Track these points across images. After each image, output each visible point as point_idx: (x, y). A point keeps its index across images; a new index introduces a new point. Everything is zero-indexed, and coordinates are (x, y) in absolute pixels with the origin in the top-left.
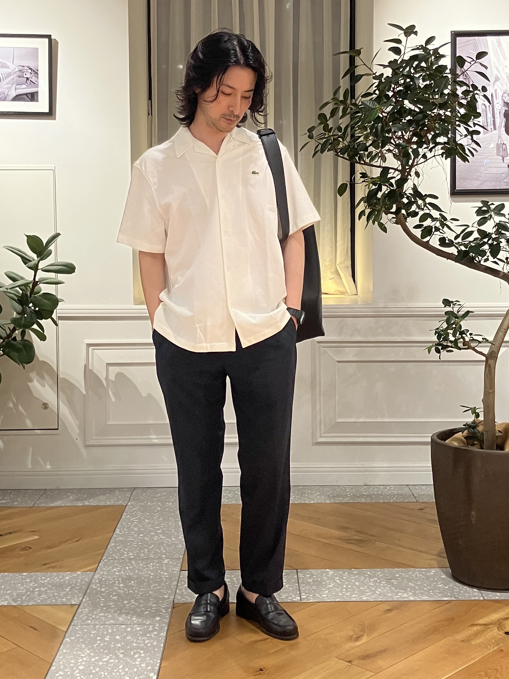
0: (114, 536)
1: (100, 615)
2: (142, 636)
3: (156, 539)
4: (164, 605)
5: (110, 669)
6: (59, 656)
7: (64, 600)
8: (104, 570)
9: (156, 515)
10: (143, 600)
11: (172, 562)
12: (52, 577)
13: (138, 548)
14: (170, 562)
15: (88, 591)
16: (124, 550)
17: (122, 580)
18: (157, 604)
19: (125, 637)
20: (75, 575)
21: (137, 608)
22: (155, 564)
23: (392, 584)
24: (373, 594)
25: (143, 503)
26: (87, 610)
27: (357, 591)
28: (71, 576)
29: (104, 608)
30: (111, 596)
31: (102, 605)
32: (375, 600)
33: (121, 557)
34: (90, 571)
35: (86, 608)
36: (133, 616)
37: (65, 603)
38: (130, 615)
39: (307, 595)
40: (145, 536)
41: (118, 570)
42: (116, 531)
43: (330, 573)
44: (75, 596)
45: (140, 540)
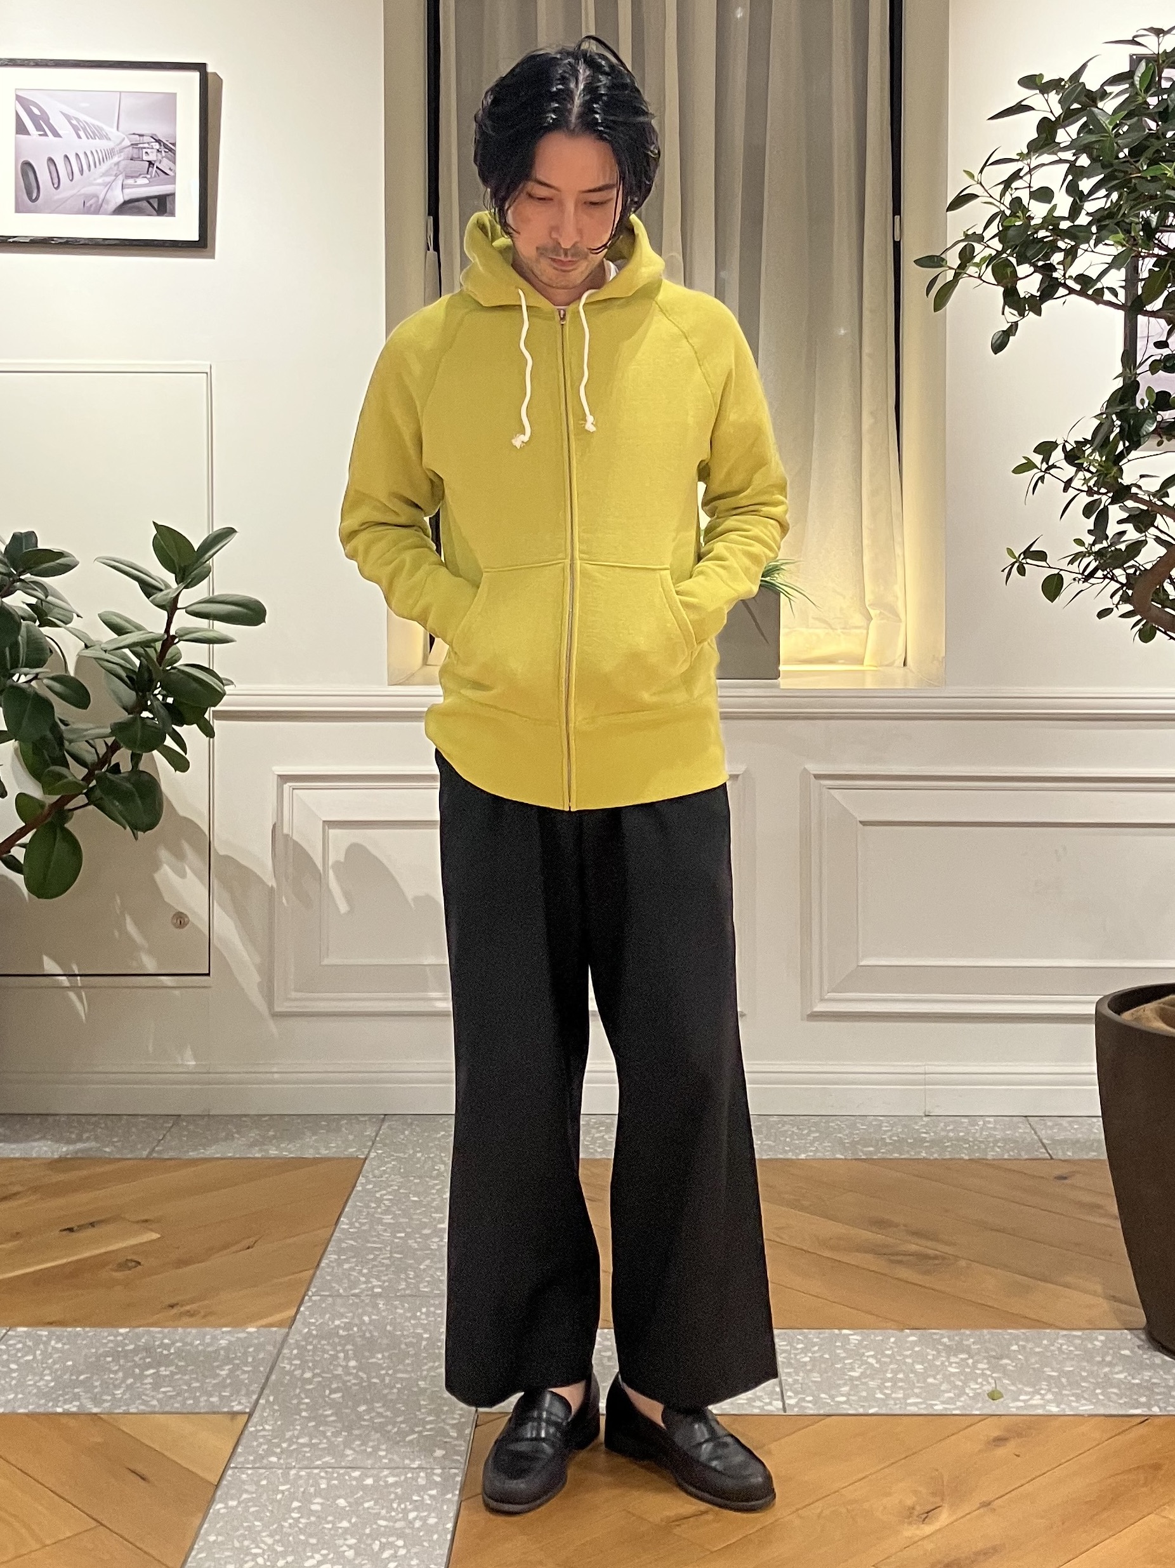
0: (337, 1234)
1: (301, 1441)
2: (401, 1499)
3: (434, 1247)
4: (454, 1419)
6: (198, 1553)
7: (214, 1399)
8: (313, 1324)
9: (436, 1184)
10: (406, 1404)
12: (188, 1340)
13: (393, 1269)
15: (273, 1377)
16: (360, 1272)
17: (356, 1352)
18: (438, 1417)
19: (359, 1502)
20: (242, 1335)
21: (388, 1424)
22: (432, 1309)
23: (1004, 1370)
24: (959, 1396)
25: (405, 1153)
26: (270, 1428)
27: (921, 1388)
28: (233, 1339)
29: (310, 1424)
30: (327, 1392)
31: (304, 1414)
32: (964, 1412)
33: (351, 1290)
34: (280, 1324)
35: (266, 1423)
36: (379, 1445)
37: (216, 1410)
38: (371, 1444)
39: (800, 1396)
40: (408, 1236)
41: (346, 1323)
42: (340, 1223)
43: (853, 1341)
44: (240, 1390)
45: (397, 1247)
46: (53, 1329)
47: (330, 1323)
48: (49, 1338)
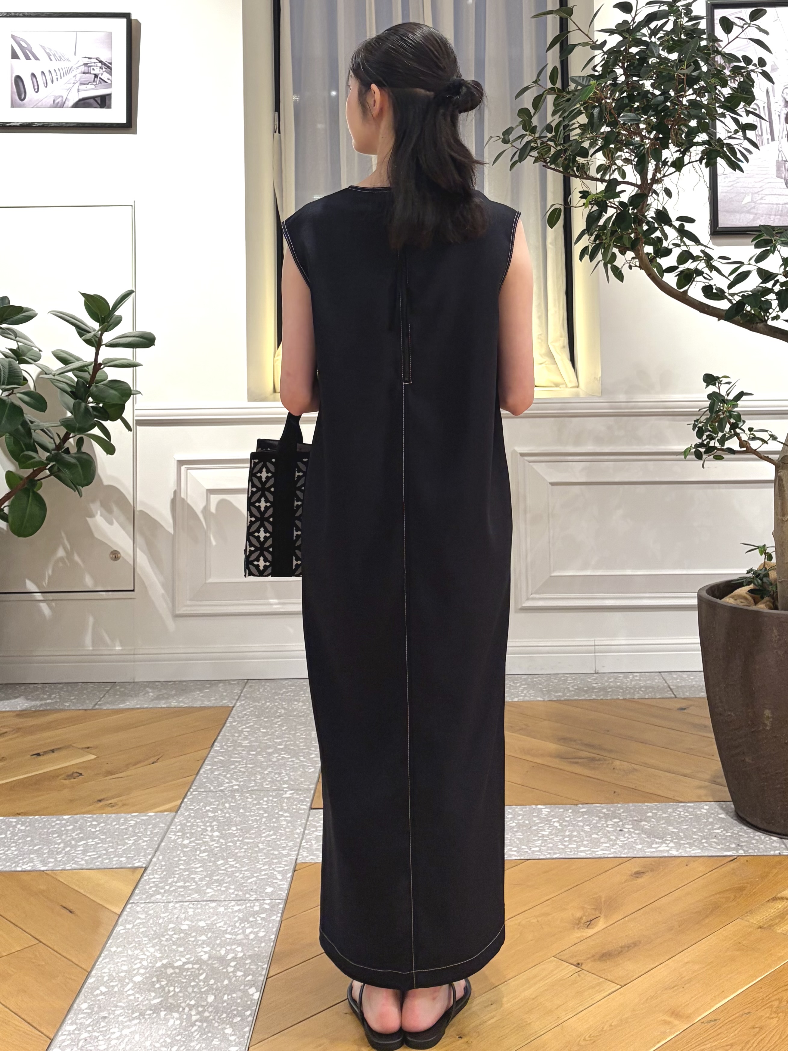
0: (212, 753)
1: (179, 884)
2: (242, 920)
3: (275, 760)
4: (281, 867)
5: (185, 981)
6: (103, 959)
7: (122, 859)
8: (192, 809)
10: (249, 859)
11: (298, 794)
12: (109, 822)
13: (246, 774)
14: (296, 796)
15: (163, 844)
16: (225, 776)
17: (219, 826)
18: (270, 866)
19: (214, 923)
20: (144, 818)
21: (236, 872)
22: (271, 798)
23: (642, 829)
24: (612, 846)
25: (259, 702)
26: (158, 876)
27: (587, 841)
28: (138, 821)
29: (185, 874)
30: (198, 852)
31: (181, 867)
32: (616, 855)
33: (218, 787)
34: (170, 810)
35: (156, 874)
36: (230, 885)
37: (123, 866)
38: (225, 885)
41: (213, 808)
42: (214, 746)
43: (544, 812)
44: (140, 853)
45: (250, 760)
46: (20, 817)
47: (203, 808)
48: (17, 823)
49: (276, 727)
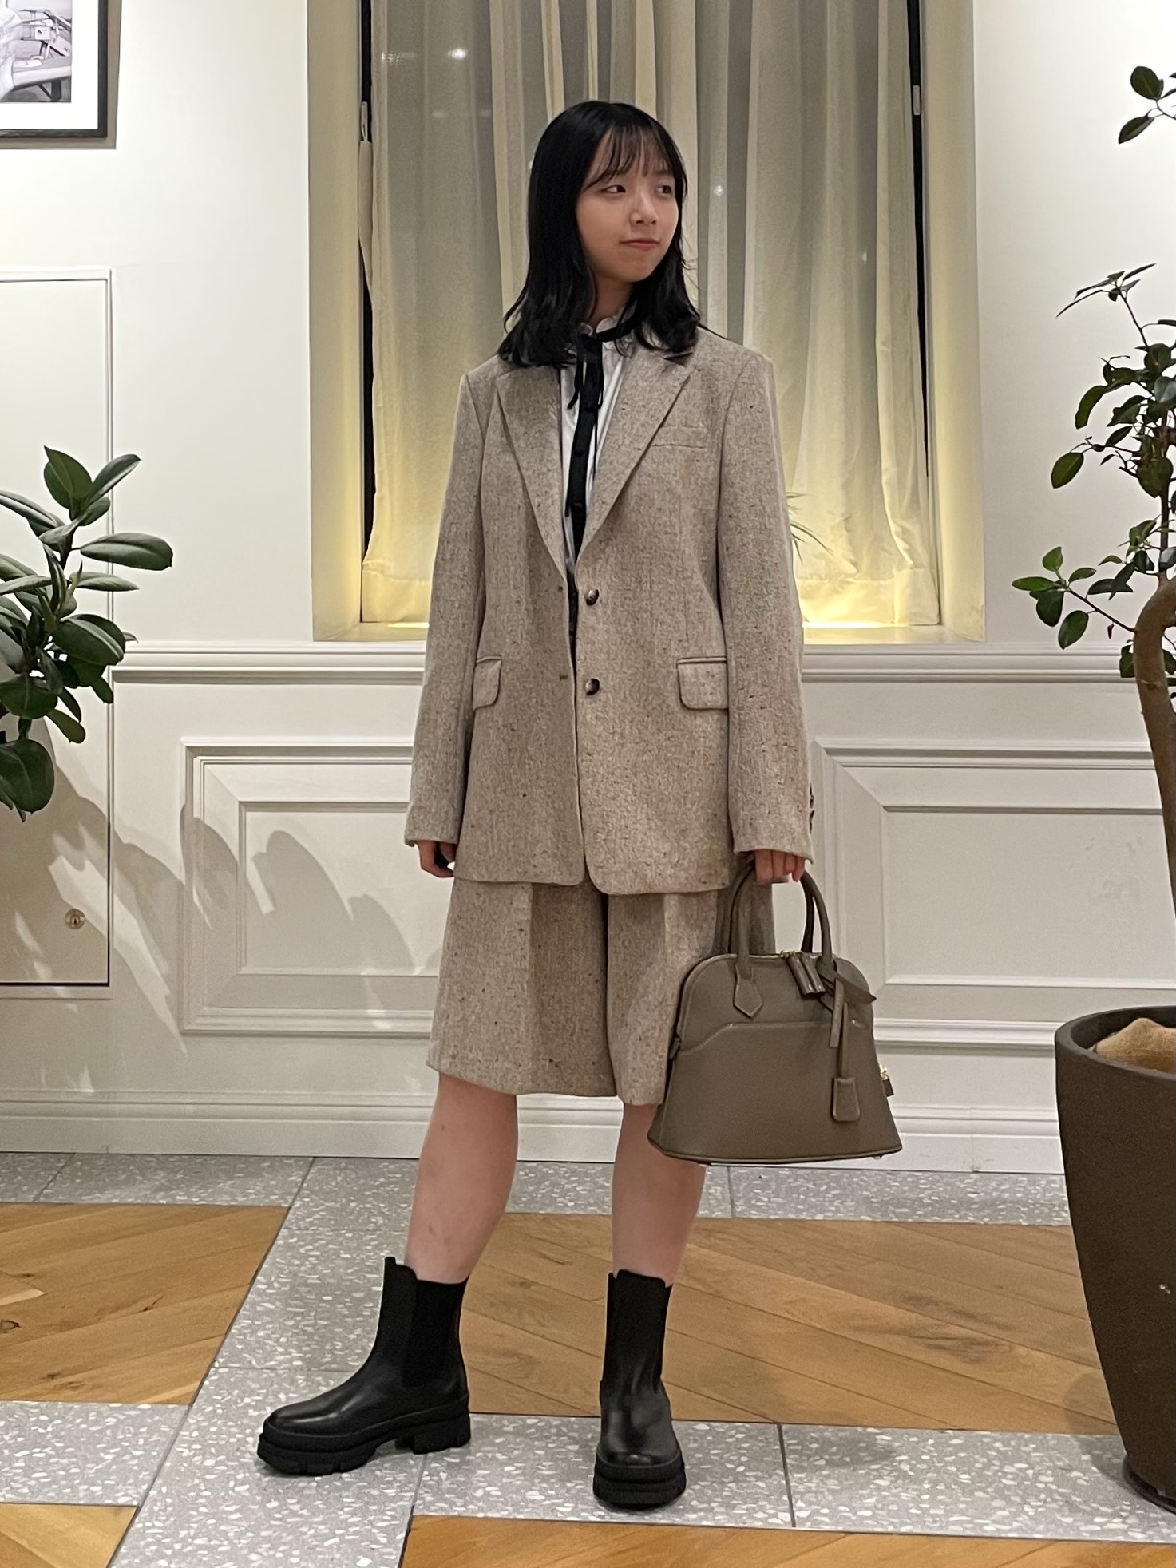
0: (250, 1295)
1: (199, 1541)
3: (368, 1313)
4: (385, 1520)
7: (95, 1489)
8: (218, 1402)
9: (373, 1240)
12: (68, 1417)
13: (316, 1338)
15: (168, 1464)
16: (277, 1341)
20: (132, 1413)
24: (1016, 1516)
25: (336, 1201)
26: (162, 1525)
27: (965, 1502)
28: (122, 1417)
29: (211, 1522)
30: (232, 1484)
31: (203, 1509)
32: (1024, 1535)
33: (266, 1361)
34: (178, 1402)
35: (157, 1520)
37: (97, 1501)
39: (814, 1507)
40: (337, 1300)
41: (257, 1401)
42: (256, 1282)
43: (879, 1442)
44: (128, 1478)
45: (323, 1312)
47: (239, 1401)
49: (369, 1251)
